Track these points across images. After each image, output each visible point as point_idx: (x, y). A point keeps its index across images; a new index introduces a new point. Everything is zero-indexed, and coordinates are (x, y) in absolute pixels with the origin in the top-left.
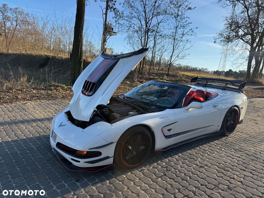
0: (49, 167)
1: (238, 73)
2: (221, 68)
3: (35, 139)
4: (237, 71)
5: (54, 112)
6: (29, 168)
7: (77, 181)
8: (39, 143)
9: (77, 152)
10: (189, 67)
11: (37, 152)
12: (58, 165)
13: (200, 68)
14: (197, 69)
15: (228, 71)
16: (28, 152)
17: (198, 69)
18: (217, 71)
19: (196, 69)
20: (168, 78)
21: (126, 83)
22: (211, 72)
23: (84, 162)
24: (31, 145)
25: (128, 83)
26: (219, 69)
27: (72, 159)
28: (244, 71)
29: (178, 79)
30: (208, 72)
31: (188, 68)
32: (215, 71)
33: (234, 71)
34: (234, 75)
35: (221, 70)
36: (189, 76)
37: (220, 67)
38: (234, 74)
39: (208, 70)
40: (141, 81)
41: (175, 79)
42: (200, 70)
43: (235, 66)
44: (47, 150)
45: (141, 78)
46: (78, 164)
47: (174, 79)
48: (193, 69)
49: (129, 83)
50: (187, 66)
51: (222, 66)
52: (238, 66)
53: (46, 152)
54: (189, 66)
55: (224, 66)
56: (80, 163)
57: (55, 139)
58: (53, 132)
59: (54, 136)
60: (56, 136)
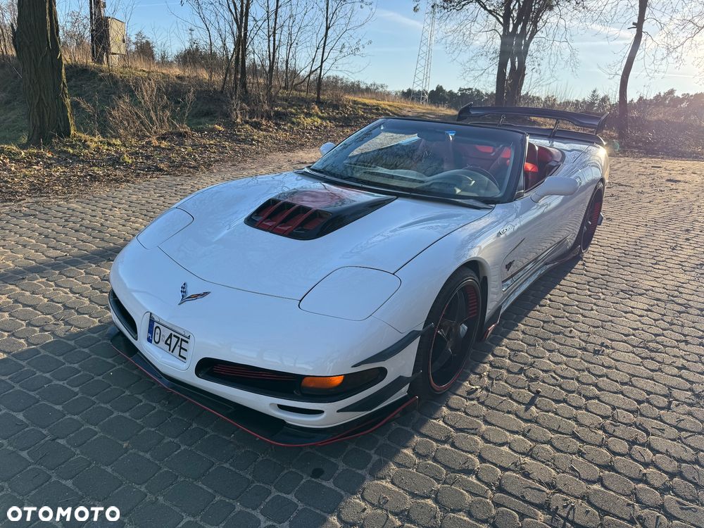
0: (182, 448)
1: (456, 94)
2: (421, 82)
3: (48, 353)
4: (456, 91)
5: (45, 246)
6: (109, 470)
7: (317, 473)
8: (76, 366)
9: (305, 382)
10: (342, 79)
11: (94, 403)
12: (207, 433)
13: (369, 83)
14: (361, 86)
15: (435, 90)
16: (59, 407)
17: (363, 86)
18: (409, 91)
19: (358, 85)
20: (322, 113)
21: (213, 130)
22: (394, 94)
23: (338, 411)
24: (51, 381)
25: (220, 131)
26: (415, 85)
27: (281, 407)
28: (470, 89)
29: (347, 113)
30: (389, 94)
31: (337, 82)
32: (403, 92)
33: (448, 90)
34: (447, 100)
35: (417, 89)
36: (368, 105)
37: (416, 79)
38: (447, 97)
39: (388, 90)
40: (255, 122)
41: (341, 114)
42: (368, 90)
43: (470, 75)
44: (127, 388)
45: (252, 114)
46: (316, 421)
47: (337, 114)
48: (351, 88)
49: (221, 128)
50: (334, 78)
51: (421, 76)
52: (476, 75)
53: (127, 393)
54: (341, 77)
55: (427, 77)
56: (323, 416)
57: (181, 348)
58: (156, 325)
59: (170, 337)
60: (181, 337)
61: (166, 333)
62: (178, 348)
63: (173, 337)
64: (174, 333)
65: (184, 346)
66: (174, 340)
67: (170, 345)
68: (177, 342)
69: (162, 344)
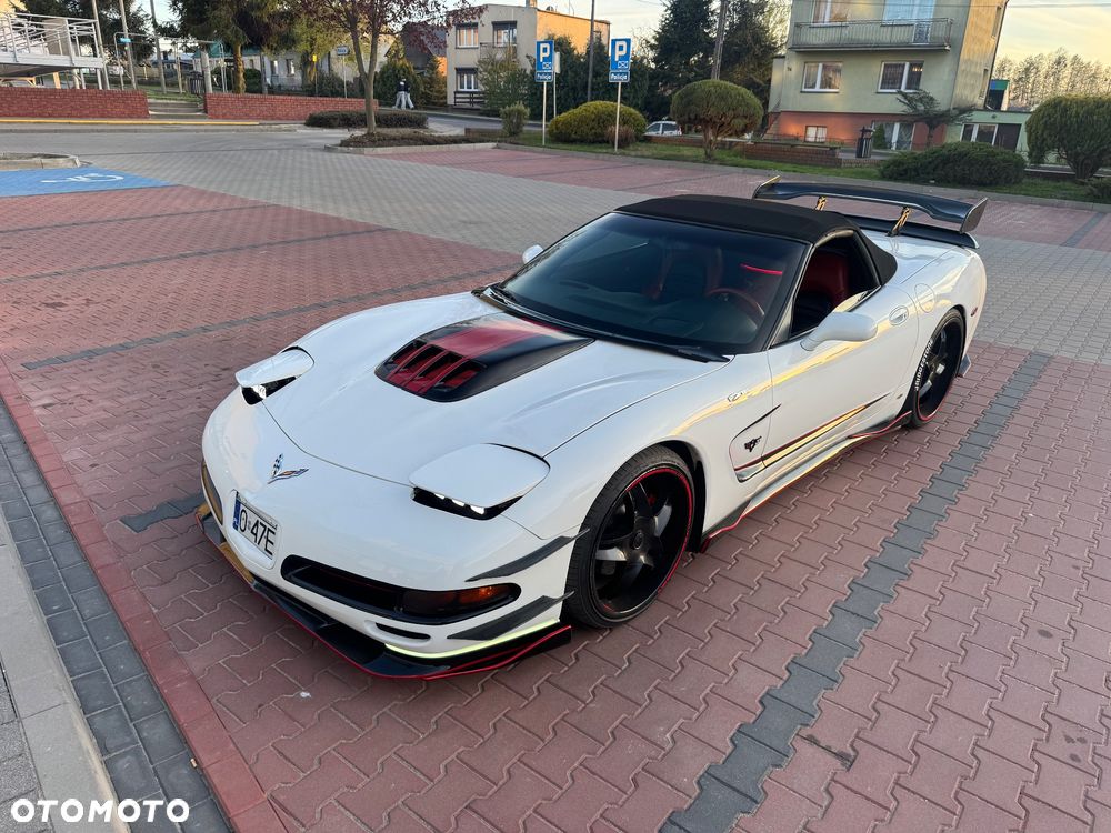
23: (448, 637)
27: (381, 627)
46: (420, 648)
56: (428, 642)
57: (268, 540)
58: (242, 507)
59: (256, 525)
60: (268, 526)
61: (253, 519)
62: (264, 540)
63: (260, 526)
64: (260, 520)
65: (271, 536)
66: (261, 529)
67: (256, 535)
68: (264, 531)
69: (248, 532)
